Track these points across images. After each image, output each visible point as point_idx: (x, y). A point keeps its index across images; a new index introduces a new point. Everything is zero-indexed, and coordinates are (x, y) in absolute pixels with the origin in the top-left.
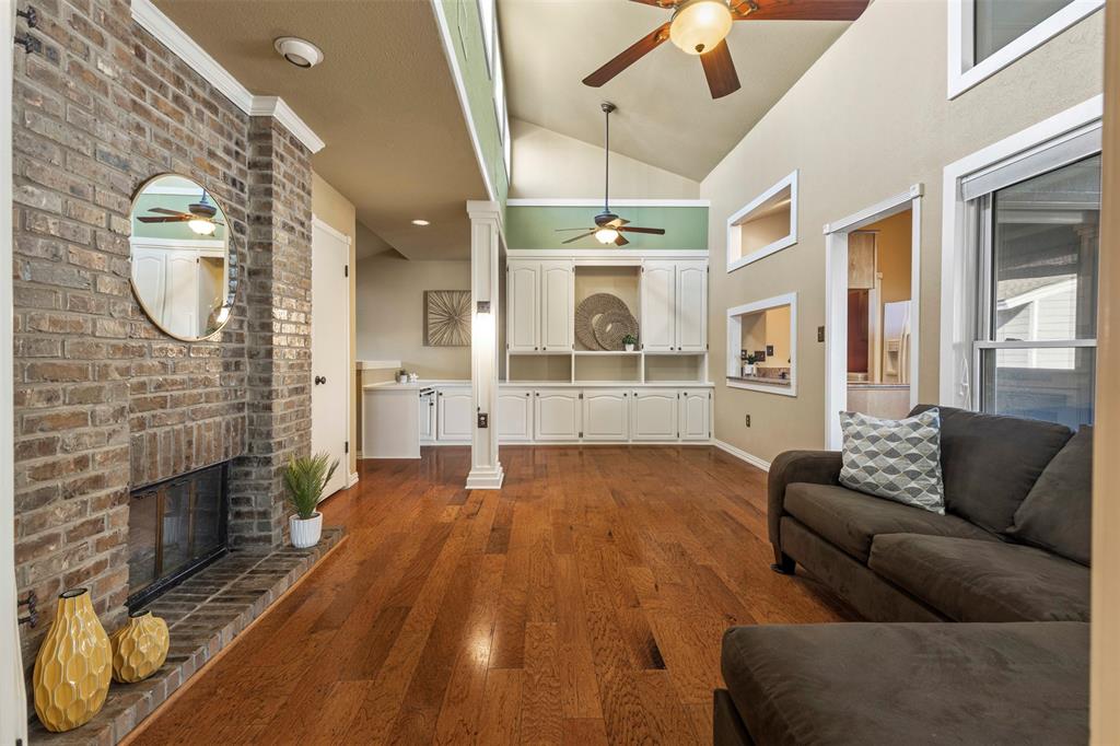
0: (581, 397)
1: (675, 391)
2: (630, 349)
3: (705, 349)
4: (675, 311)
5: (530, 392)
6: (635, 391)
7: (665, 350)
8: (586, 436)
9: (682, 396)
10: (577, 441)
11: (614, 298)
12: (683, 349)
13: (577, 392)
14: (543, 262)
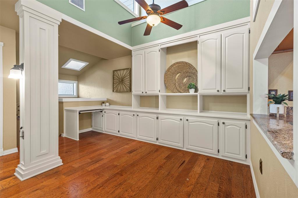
0: (157, 118)
1: (216, 121)
2: (192, 92)
3: (247, 91)
4: (221, 65)
5: (135, 114)
6: (187, 118)
7: (214, 92)
8: (160, 140)
9: (221, 124)
10: (155, 142)
11: (186, 63)
12: (227, 91)
13: (155, 116)
14: (146, 50)
